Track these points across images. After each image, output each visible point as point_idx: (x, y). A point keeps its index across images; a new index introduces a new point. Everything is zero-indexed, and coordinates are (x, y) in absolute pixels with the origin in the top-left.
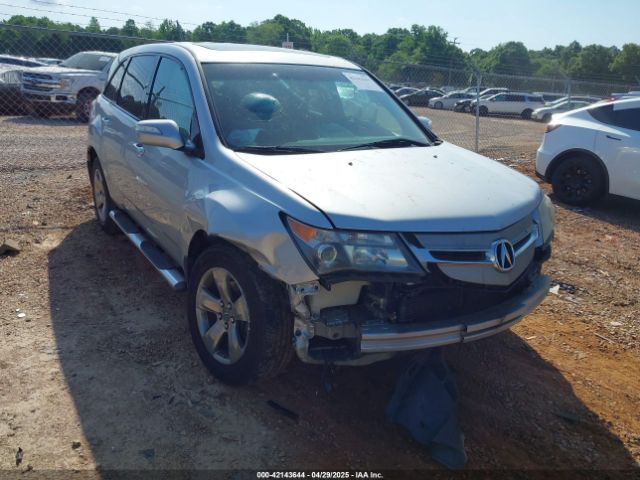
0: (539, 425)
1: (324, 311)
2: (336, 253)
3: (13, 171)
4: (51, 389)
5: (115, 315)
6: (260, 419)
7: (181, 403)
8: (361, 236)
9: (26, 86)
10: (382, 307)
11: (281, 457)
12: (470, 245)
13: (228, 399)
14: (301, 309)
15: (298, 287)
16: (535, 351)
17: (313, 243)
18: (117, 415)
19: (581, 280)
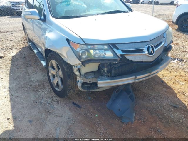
0: (164, 109)
1: (85, 73)
2: (87, 53)
3: (6, 32)
4: (5, 100)
5: (29, 76)
6: (69, 108)
7: (44, 104)
8: (96, 46)
9: (12, 6)
10: (105, 72)
11: (73, 122)
12: (137, 47)
13: (60, 102)
14: (77, 73)
15: (75, 66)
16: (165, 83)
17: (78, 50)
18: (23, 108)
19: (185, 57)
